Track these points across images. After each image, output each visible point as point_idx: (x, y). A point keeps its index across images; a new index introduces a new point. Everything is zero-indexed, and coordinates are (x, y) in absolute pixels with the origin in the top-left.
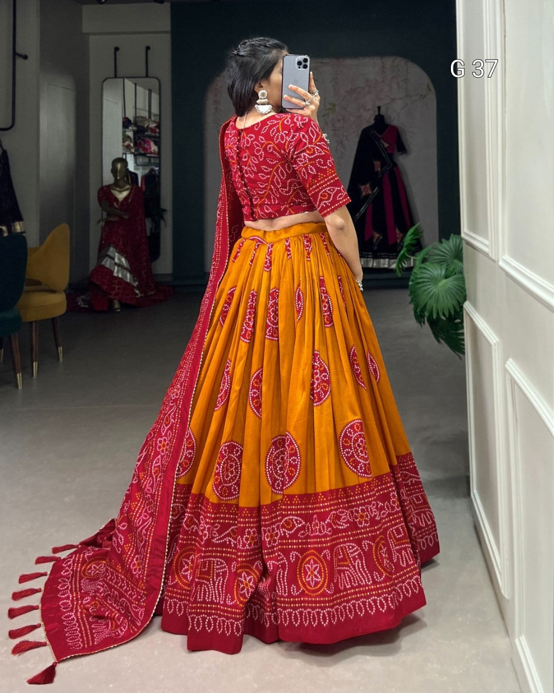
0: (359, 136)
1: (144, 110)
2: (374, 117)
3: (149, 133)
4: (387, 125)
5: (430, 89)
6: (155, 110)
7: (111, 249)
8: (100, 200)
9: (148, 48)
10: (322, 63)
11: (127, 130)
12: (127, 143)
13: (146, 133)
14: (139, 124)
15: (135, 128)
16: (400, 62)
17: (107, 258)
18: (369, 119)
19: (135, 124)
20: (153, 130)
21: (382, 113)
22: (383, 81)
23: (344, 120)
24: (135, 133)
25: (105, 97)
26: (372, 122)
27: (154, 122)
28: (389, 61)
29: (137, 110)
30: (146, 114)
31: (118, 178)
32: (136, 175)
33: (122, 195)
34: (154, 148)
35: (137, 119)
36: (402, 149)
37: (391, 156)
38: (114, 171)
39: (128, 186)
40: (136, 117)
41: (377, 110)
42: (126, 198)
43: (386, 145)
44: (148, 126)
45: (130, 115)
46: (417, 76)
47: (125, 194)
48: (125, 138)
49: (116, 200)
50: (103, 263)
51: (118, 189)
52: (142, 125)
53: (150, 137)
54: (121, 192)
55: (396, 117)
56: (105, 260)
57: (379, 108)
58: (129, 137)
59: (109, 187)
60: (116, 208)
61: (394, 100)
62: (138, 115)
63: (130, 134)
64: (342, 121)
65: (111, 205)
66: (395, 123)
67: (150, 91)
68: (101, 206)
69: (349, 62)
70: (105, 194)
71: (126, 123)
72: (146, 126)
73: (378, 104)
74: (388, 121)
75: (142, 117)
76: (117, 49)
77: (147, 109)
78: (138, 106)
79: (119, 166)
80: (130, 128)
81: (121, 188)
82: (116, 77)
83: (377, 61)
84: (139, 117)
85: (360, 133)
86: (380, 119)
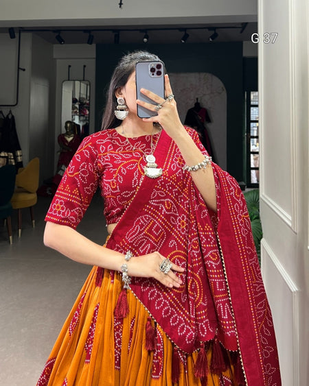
0: (187, 113)
1: (84, 94)
2: (194, 104)
4: (201, 108)
5: (223, 90)
7: (63, 166)
8: (59, 141)
9: (85, 66)
11: (75, 104)
12: (75, 111)
16: (208, 76)
18: (192, 104)
19: (80, 102)
21: (199, 101)
22: (199, 85)
24: (79, 105)
25: (63, 89)
26: (193, 106)
28: (203, 75)
29: (81, 95)
30: (85, 96)
31: (68, 131)
32: (79, 126)
33: (70, 139)
34: (88, 112)
36: (209, 120)
37: (203, 124)
38: (66, 127)
39: (73, 135)
40: (80, 98)
42: (72, 141)
43: (200, 118)
45: (77, 97)
46: (217, 83)
47: (71, 138)
48: (74, 108)
49: (67, 141)
50: (59, 173)
51: (68, 136)
53: (86, 107)
55: (206, 103)
56: (60, 171)
57: (197, 99)
58: (76, 107)
60: (66, 145)
61: (204, 95)
63: (77, 106)
65: (64, 144)
66: (205, 107)
67: (87, 85)
69: (182, 75)
70: (62, 138)
71: (74, 101)
72: (84, 102)
73: (197, 97)
74: (201, 106)
75: (83, 98)
76: (70, 66)
78: (81, 93)
79: (68, 125)
80: (77, 103)
82: (69, 80)
83: (197, 75)
85: (187, 111)
86: (197, 105)
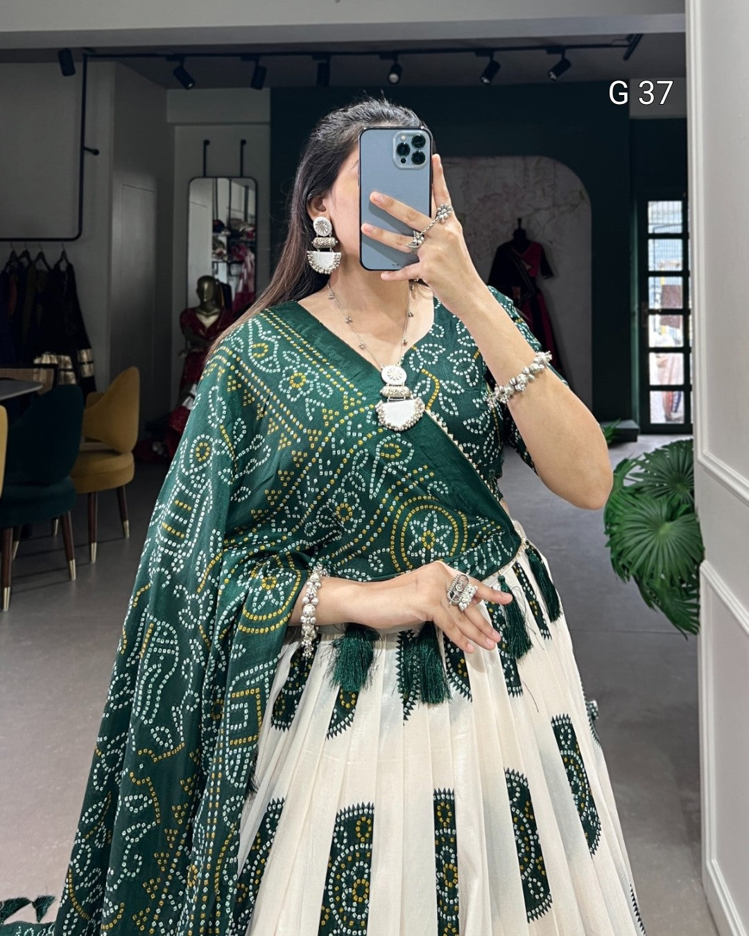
0: (494, 254)
1: (239, 211)
2: (512, 232)
3: (244, 238)
4: (530, 242)
5: (583, 198)
6: (251, 211)
8: (182, 325)
9: (244, 142)
10: (450, 163)
11: (219, 234)
12: (218, 251)
13: (241, 238)
14: (233, 227)
15: (228, 233)
16: (546, 163)
17: (189, 398)
18: (505, 234)
19: (229, 228)
20: (249, 235)
21: (524, 226)
22: (525, 187)
23: (475, 234)
24: (229, 238)
25: (191, 200)
26: (510, 237)
27: (251, 225)
28: (532, 161)
29: (232, 212)
30: (240, 216)
31: (205, 300)
32: (228, 287)
33: (209, 321)
35: (232, 222)
36: (548, 272)
37: (533, 280)
38: (200, 291)
39: (216, 310)
40: (229, 219)
41: (516, 222)
42: (214, 324)
43: (528, 267)
44: (243, 230)
45: (223, 218)
46: (568, 181)
47: (213, 319)
48: (216, 243)
49: (202, 326)
50: (184, 404)
51: (205, 313)
52: (237, 228)
53: (246, 242)
54: (208, 316)
55: (542, 230)
56: (187, 400)
57: (520, 220)
58: (221, 243)
59: (194, 310)
60: (201, 336)
61: (537, 210)
62: (232, 217)
63: (223, 239)
64: (473, 236)
65: (196, 333)
67: (247, 188)
68: (183, 332)
69: (483, 162)
70: (189, 319)
71: (217, 226)
72: (241, 230)
73: (518, 214)
74: (529, 237)
75: (237, 220)
76: (207, 143)
77: (243, 209)
78: (232, 207)
79: (206, 286)
80: (223, 233)
81: (208, 311)
82: (204, 176)
83: (518, 161)
84: (234, 219)
85: (495, 250)
86: (520, 234)
